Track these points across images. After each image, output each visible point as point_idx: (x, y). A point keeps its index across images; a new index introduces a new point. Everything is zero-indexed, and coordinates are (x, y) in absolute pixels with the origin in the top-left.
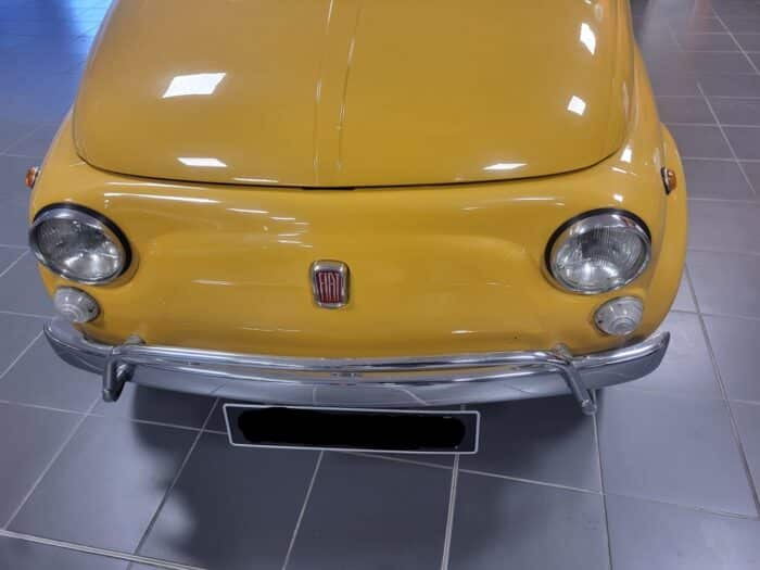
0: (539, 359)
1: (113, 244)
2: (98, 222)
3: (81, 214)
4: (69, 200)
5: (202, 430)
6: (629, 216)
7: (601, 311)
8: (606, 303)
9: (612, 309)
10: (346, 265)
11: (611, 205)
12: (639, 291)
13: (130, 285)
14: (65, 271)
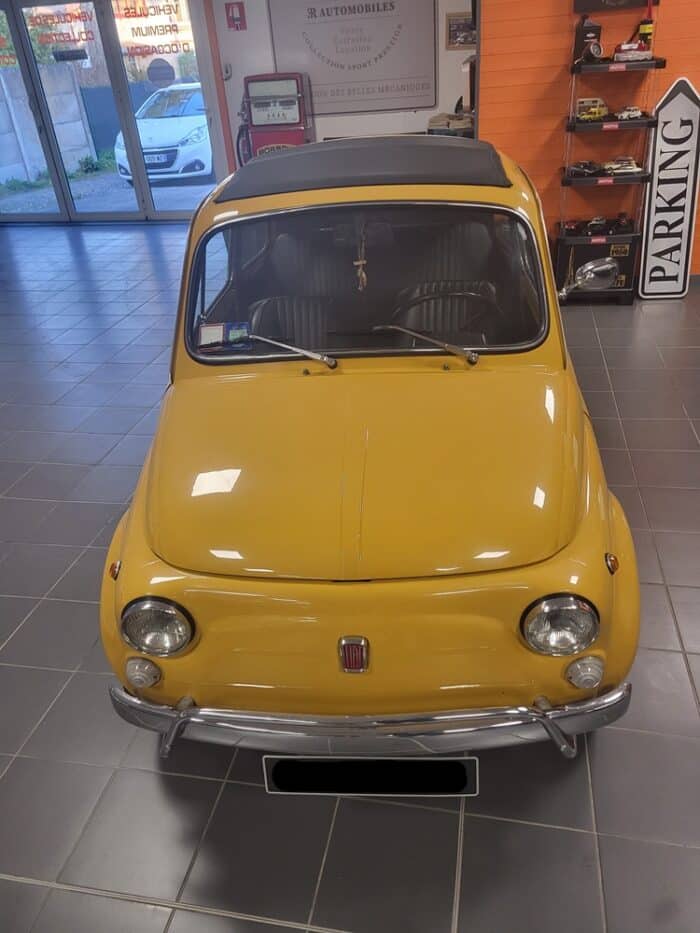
0: (521, 713)
1: (182, 623)
2: (172, 608)
3: (159, 603)
4: (149, 594)
5: (225, 781)
6: (579, 598)
7: (571, 668)
8: (574, 662)
9: (579, 667)
10: (367, 641)
11: (567, 590)
12: (597, 652)
13: (193, 655)
14: (144, 648)
